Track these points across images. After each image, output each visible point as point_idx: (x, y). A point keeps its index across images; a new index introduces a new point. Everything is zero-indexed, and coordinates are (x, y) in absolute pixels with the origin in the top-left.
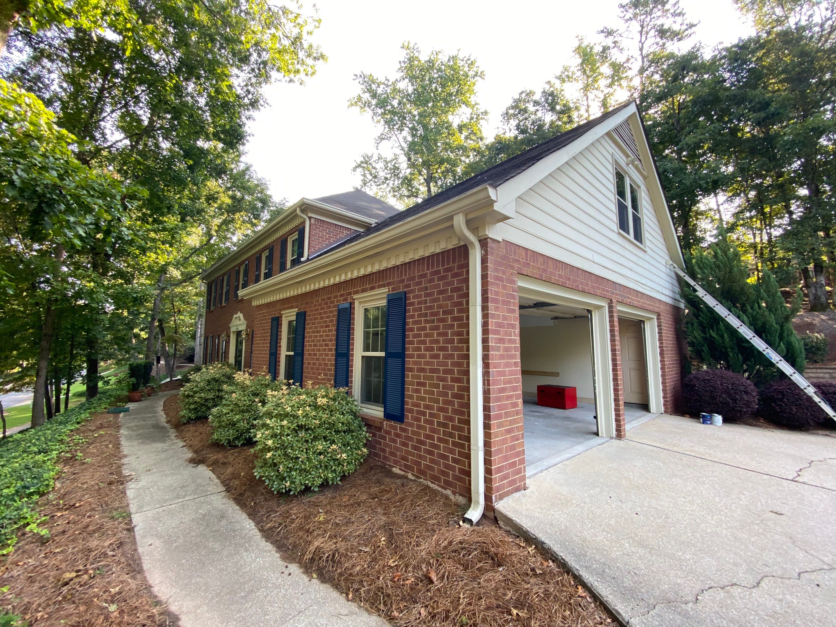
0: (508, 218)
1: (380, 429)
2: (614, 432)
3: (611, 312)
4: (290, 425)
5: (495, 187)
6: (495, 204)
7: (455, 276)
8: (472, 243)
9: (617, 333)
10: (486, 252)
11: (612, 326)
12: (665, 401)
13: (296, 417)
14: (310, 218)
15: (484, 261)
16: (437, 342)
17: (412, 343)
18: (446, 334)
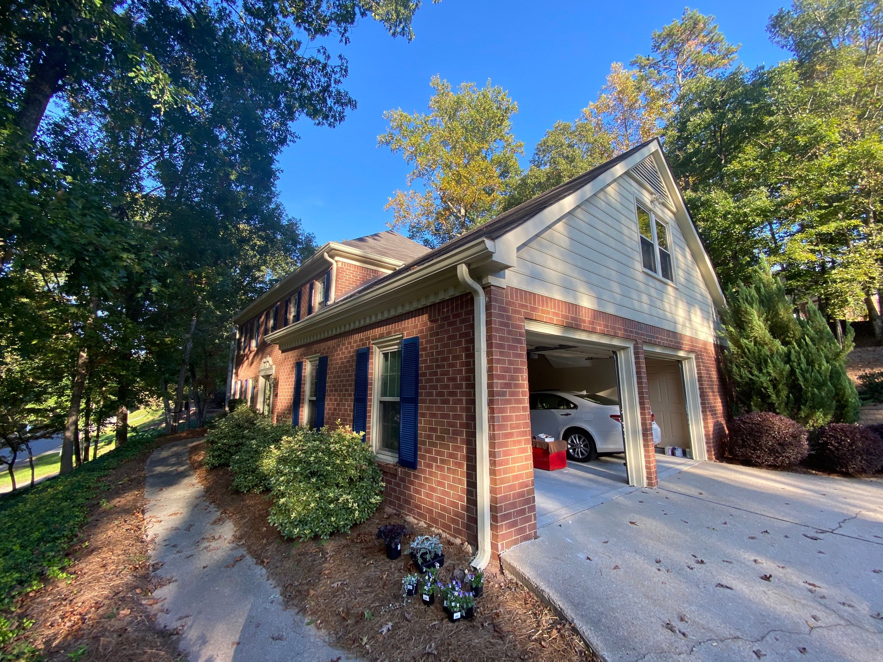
0: (510, 267)
1: (395, 475)
2: (645, 481)
3: (636, 353)
4: (303, 471)
5: (493, 239)
6: (494, 255)
7: (463, 321)
8: (476, 291)
9: (644, 375)
10: (490, 298)
11: (638, 367)
12: (708, 447)
13: (309, 463)
14: (336, 262)
15: (488, 307)
16: (447, 387)
17: (424, 388)
18: (454, 379)
